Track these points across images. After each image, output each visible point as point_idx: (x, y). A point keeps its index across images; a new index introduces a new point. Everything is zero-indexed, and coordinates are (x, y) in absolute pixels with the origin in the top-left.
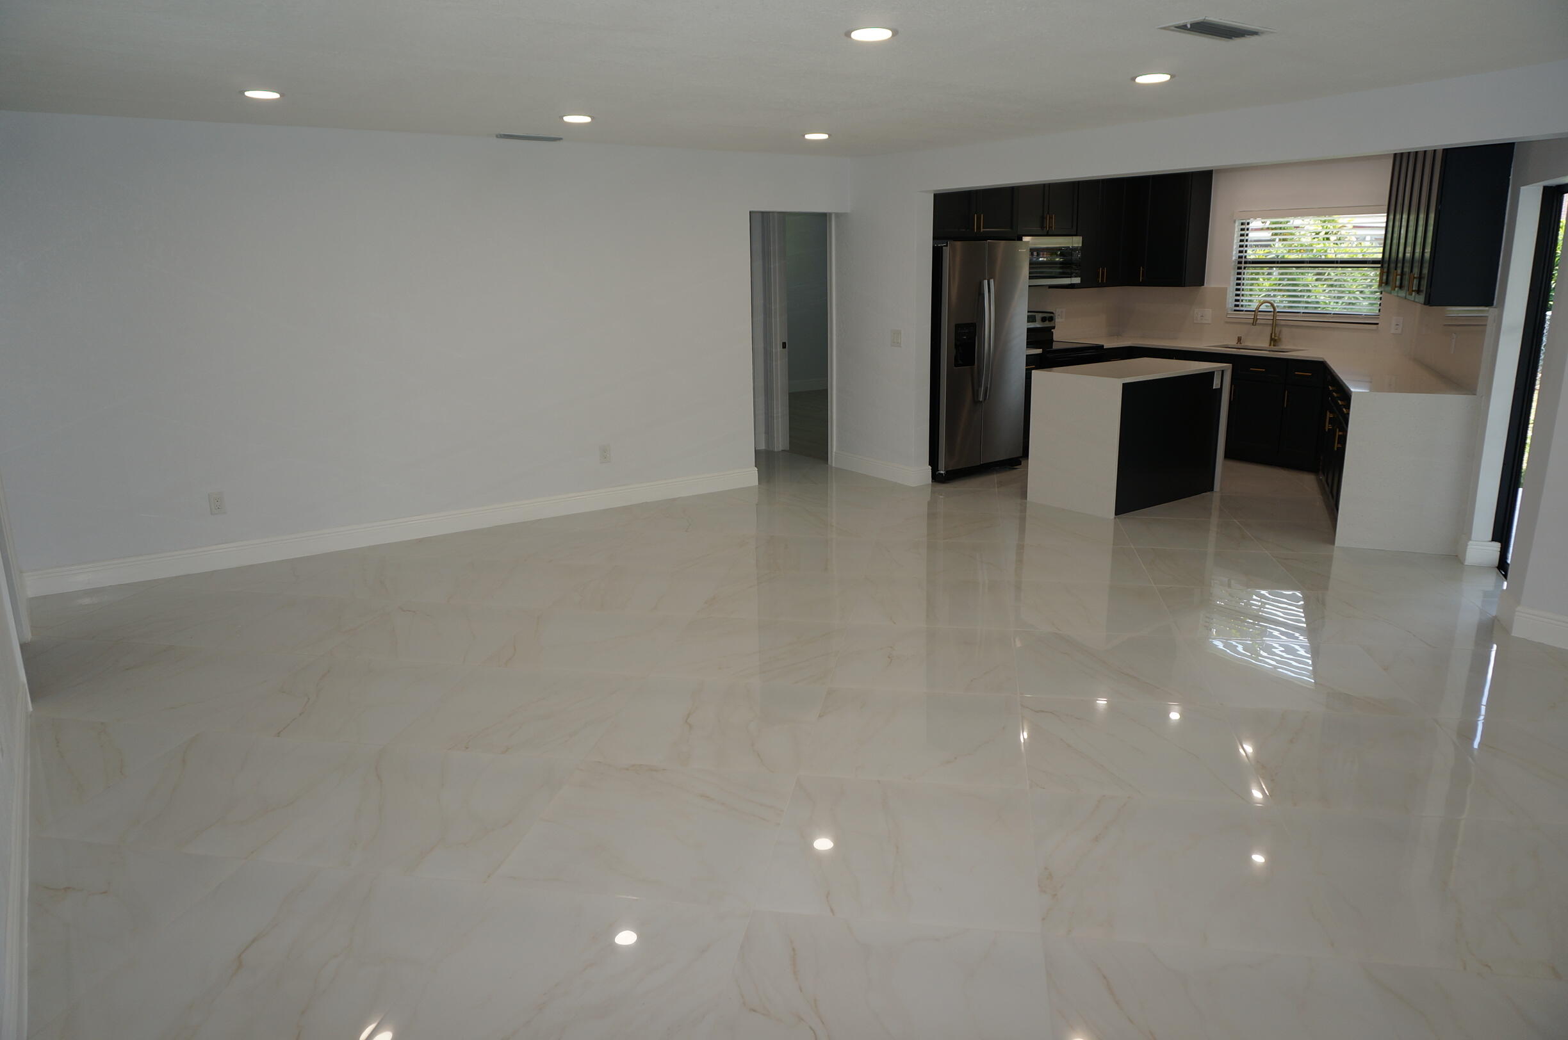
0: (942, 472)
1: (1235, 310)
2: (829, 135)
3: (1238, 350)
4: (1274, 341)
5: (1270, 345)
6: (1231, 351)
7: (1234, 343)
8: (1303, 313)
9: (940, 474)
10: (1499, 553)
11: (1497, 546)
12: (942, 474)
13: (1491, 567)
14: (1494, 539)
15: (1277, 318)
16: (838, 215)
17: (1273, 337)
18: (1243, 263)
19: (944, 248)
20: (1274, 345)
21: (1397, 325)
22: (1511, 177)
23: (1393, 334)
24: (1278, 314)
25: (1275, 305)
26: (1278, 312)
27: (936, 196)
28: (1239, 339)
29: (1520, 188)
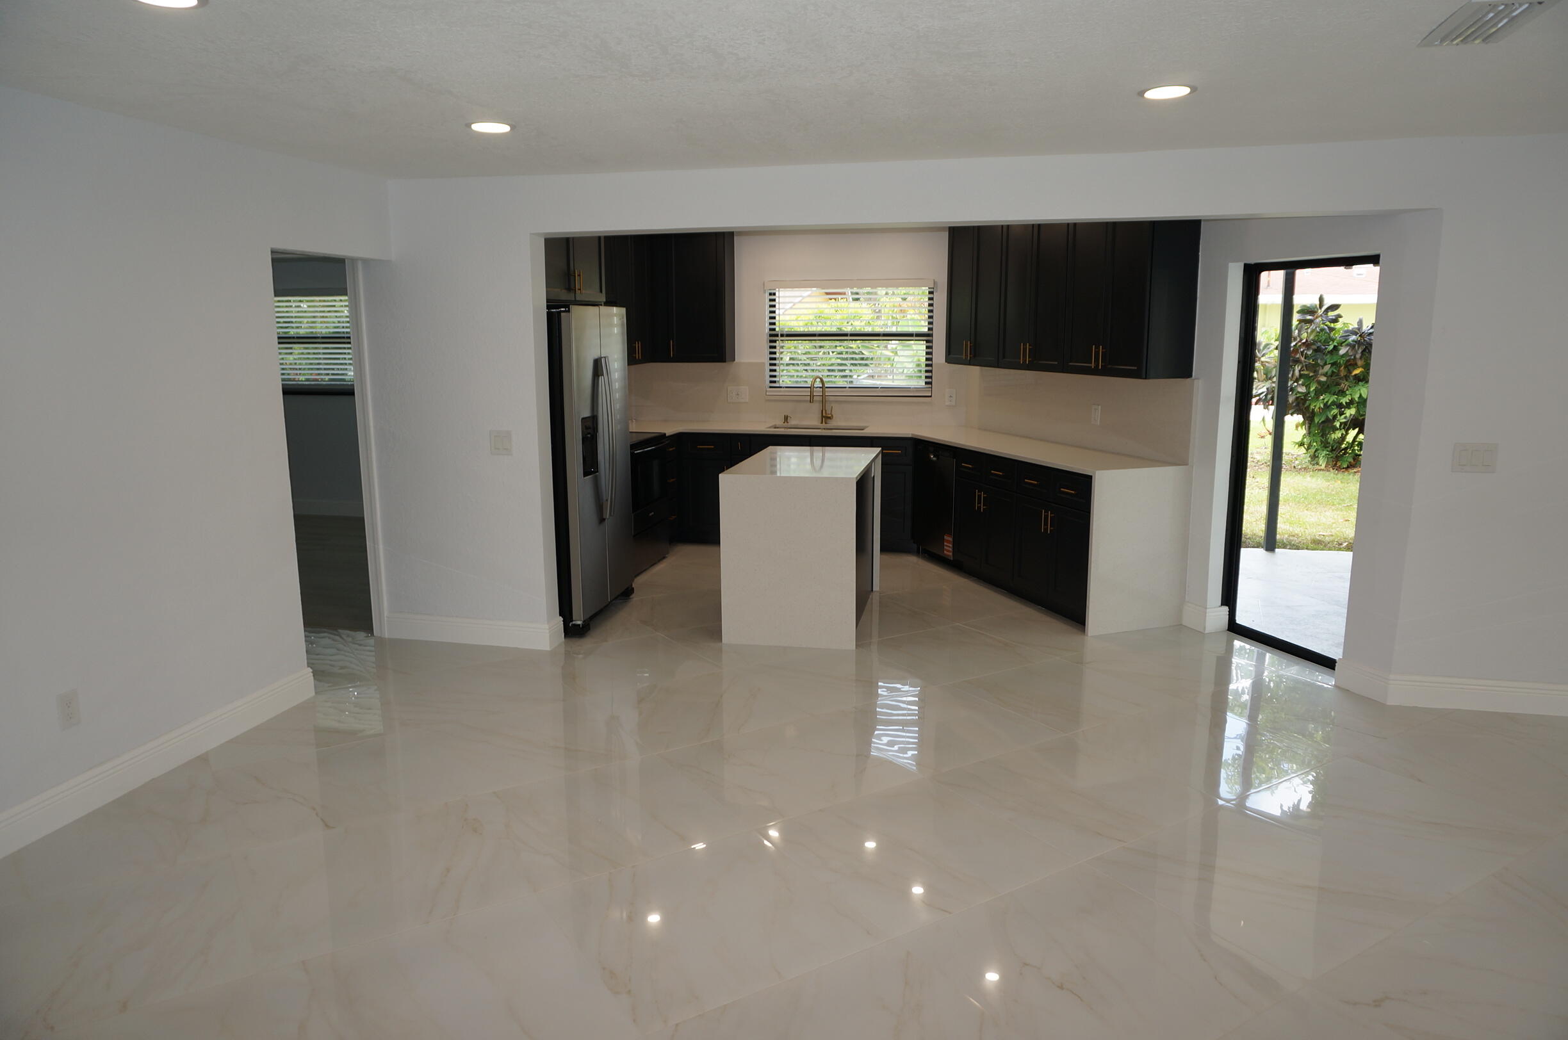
0: (579, 622)
1: (771, 387)
2: (513, 127)
3: (786, 430)
4: (826, 418)
5: (822, 423)
6: (814, 432)
7: (779, 422)
8: (850, 388)
9: (574, 625)
10: (1228, 616)
11: (1226, 609)
12: (579, 625)
13: (1223, 631)
14: (1223, 604)
15: (826, 394)
16: (366, 261)
17: (824, 414)
18: (774, 336)
19: (562, 314)
20: (826, 423)
21: (951, 396)
22: (1200, 254)
23: (947, 406)
24: (826, 389)
25: (824, 380)
26: (827, 387)
27: (546, 240)
28: (786, 418)
29: (1228, 264)
